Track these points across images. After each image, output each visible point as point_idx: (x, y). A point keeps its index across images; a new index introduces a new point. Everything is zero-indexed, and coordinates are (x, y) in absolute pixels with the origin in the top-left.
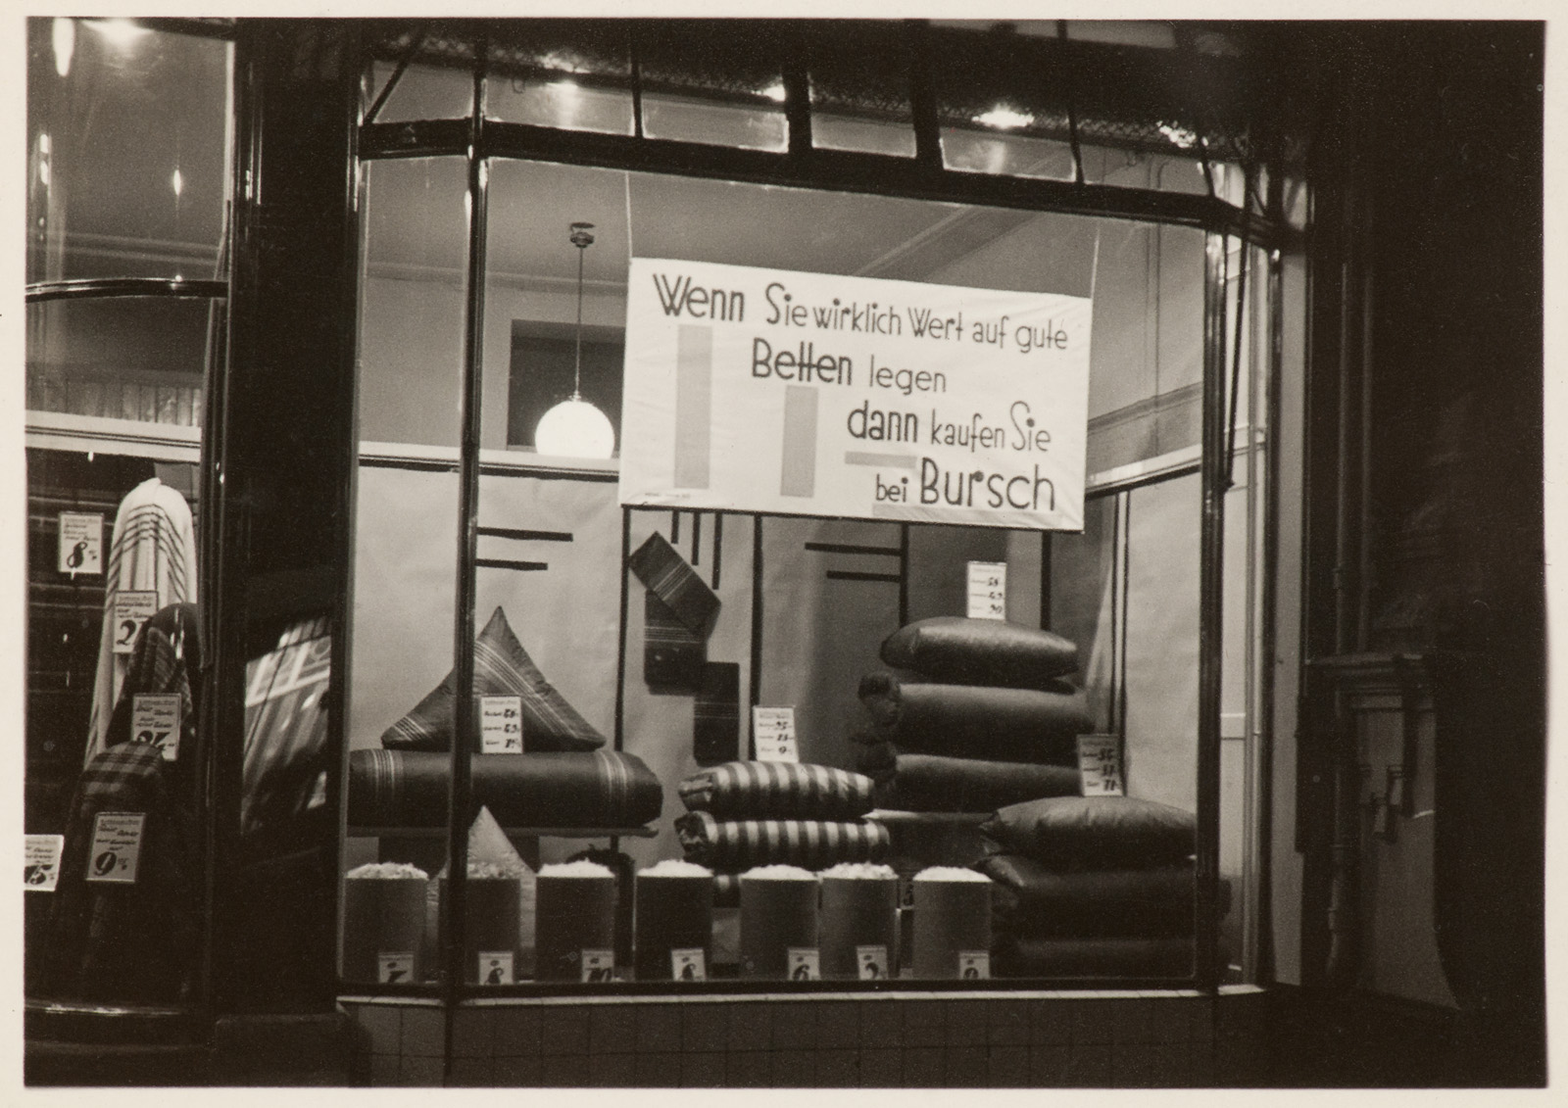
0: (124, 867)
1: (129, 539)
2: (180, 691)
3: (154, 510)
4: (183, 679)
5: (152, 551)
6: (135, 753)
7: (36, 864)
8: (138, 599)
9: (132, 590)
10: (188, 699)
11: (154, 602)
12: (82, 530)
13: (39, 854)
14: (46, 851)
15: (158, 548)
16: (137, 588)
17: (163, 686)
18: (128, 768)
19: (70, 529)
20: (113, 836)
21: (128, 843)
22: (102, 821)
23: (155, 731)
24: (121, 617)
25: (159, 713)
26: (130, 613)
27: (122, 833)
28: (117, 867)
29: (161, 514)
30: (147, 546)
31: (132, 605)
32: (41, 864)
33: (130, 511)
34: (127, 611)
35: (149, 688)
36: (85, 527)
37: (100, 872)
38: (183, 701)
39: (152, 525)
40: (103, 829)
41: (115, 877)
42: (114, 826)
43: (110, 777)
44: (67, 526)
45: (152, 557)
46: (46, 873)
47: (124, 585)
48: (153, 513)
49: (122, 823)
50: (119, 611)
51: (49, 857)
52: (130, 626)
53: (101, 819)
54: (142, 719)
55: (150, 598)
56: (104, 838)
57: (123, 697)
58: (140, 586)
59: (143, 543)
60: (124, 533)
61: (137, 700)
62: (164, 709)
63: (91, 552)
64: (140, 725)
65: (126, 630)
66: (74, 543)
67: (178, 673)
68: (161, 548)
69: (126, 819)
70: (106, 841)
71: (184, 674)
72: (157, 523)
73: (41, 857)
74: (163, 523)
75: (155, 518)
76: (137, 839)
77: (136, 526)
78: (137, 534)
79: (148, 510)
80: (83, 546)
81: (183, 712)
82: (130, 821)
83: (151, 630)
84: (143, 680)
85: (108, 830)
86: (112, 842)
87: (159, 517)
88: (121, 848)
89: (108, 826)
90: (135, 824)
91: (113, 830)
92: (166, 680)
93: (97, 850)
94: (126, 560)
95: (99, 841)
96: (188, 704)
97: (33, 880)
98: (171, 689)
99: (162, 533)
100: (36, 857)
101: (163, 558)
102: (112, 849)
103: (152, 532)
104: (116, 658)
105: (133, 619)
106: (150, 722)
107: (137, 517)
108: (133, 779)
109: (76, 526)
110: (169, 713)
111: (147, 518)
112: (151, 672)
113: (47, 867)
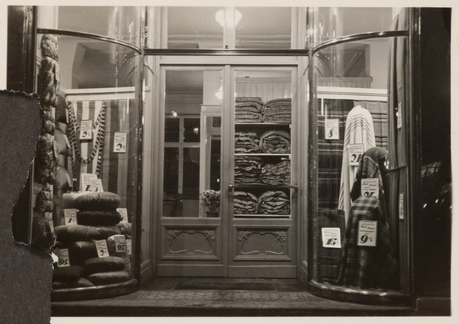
0: (371, 240)
1: (353, 126)
2: (377, 177)
3: (361, 116)
4: (379, 173)
5: (360, 130)
6: (370, 200)
7: (331, 238)
8: (357, 146)
9: (355, 144)
10: (381, 181)
11: (362, 147)
12: (332, 125)
13: (332, 235)
14: (335, 234)
15: (362, 129)
16: (356, 143)
17: (372, 176)
18: (368, 205)
19: (328, 125)
20: (366, 229)
21: (371, 232)
22: (362, 224)
23: (370, 192)
24: (351, 153)
25: (371, 185)
26: (354, 151)
27: (369, 228)
28: (369, 240)
29: (363, 117)
30: (359, 128)
31: (355, 149)
32: (333, 238)
33: (353, 117)
34: (353, 151)
35: (366, 177)
36: (333, 124)
37: (363, 242)
38: (379, 181)
39: (360, 121)
40: (362, 227)
41: (369, 243)
42: (366, 226)
43: (362, 208)
44: (327, 124)
45: (360, 132)
46: (335, 241)
47: (352, 141)
48: (360, 117)
49: (368, 224)
50: (351, 151)
51: (336, 236)
52: (355, 155)
53: (361, 223)
54: (365, 188)
55: (361, 146)
56: (362, 230)
57: (356, 180)
58: (357, 142)
59: (357, 128)
60: (351, 124)
61: (363, 181)
62: (373, 184)
63: (335, 132)
64: (365, 190)
65: (353, 157)
66: (330, 129)
67: (376, 172)
68: (364, 129)
69: (370, 223)
70: (363, 231)
71: (379, 171)
72: (362, 120)
73: (333, 236)
74: (364, 120)
75: (361, 119)
76: (375, 230)
77: (355, 122)
78: (355, 124)
79: (359, 116)
80: (332, 130)
81: (380, 185)
82: (372, 224)
83: (365, 157)
84: (363, 174)
85: (364, 227)
86: (366, 231)
87: (362, 118)
88: (369, 233)
89: (364, 226)
90: (374, 225)
91: (366, 227)
92: (373, 174)
93: (361, 234)
94: (352, 133)
95: (361, 231)
96: (381, 182)
97: (332, 244)
98: (374, 177)
99: (364, 124)
100: (331, 236)
101: (365, 132)
102: (366, 234)
103: (360, 124)
104: (350, 167)
105: (355, 153)
106: (368, 189)
107: (355, 119)
108: (370, 209)
109: (330, 124)
110: (374, 185)
111: (358, 119)
112: (366, 172)
113: (335, 239)
